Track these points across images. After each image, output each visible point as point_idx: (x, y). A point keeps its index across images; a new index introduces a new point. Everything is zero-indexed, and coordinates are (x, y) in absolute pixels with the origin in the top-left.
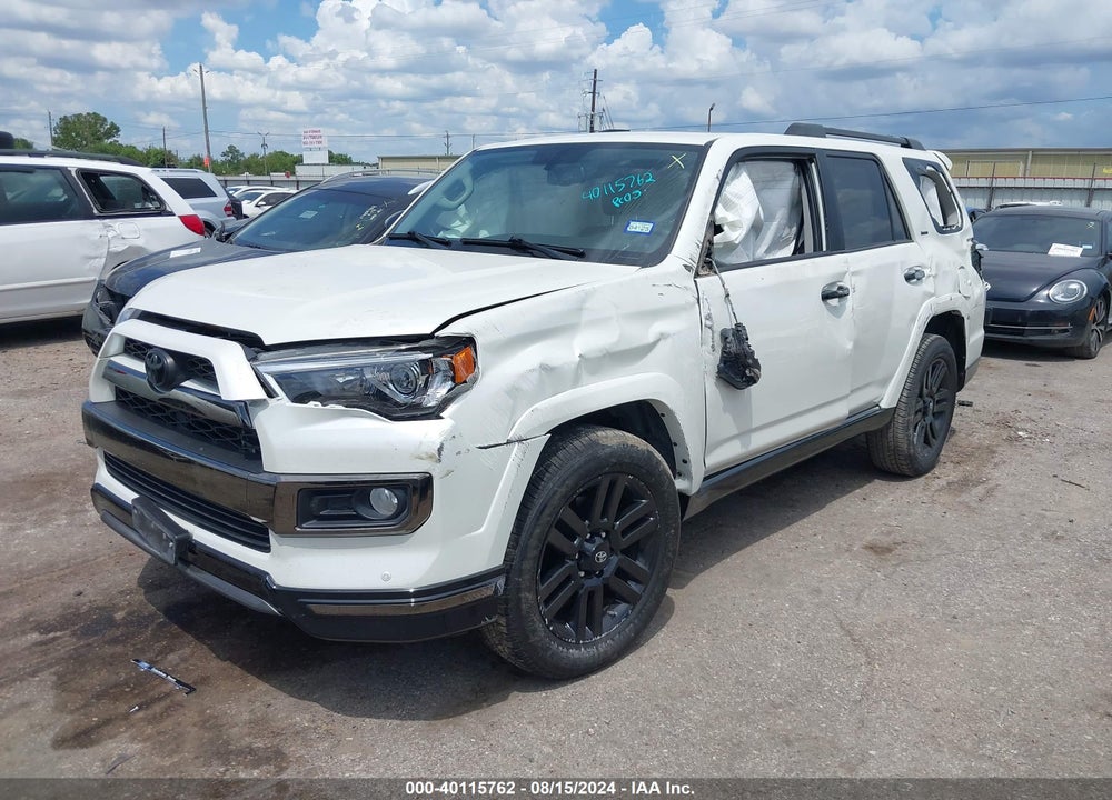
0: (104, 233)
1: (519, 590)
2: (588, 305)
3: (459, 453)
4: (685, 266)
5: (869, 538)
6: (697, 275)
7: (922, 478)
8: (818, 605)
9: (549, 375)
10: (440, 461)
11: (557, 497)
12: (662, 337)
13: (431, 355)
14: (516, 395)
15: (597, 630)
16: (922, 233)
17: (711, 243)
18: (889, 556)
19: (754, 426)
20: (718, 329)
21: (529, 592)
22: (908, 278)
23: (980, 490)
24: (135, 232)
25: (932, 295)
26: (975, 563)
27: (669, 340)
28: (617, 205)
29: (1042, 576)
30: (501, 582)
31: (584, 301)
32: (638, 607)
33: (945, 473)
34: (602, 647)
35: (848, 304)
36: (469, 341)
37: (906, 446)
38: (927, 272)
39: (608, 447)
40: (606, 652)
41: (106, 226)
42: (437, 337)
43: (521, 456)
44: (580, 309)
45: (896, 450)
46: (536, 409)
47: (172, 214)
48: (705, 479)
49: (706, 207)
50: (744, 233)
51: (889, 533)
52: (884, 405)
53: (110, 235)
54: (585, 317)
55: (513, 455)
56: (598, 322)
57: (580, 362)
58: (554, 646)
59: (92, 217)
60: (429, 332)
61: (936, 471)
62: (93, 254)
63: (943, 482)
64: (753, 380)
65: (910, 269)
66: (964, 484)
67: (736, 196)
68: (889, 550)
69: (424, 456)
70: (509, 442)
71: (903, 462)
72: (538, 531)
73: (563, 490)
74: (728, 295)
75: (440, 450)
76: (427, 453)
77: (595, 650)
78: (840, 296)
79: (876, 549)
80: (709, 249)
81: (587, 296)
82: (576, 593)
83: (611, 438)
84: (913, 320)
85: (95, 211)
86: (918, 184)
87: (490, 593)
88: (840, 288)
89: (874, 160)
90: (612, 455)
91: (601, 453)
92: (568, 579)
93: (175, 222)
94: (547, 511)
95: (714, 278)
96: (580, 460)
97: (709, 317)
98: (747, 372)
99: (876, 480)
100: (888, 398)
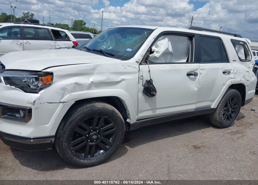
0: (55, 44)
1: (62, 142)
2: (97, 68)
3: (41, 103)
4: (136, 62)
5: (196, 143)
6: (140, 64)
7: (225, 129)
8: (166, 160)
9: (78, 86)
10: (34, 105)
11: (77, 119)
12: (123, 80)
13: (37, 76)
14: (64, 90)
15: (93, 156)
16: (234, 61)
17: (148, 56)
18: (198, 150)
19: (157, 108)
20: (145, 80)
21: (66, 143)
22: (224, 73)
23: (240, 135)
24: (62, 44)
25: (233, 78)
26: (222, 157)
27: (126, 81)
28: (127, 44)
29: (241, 164)
30: (53, 140)
31: (96, 67)
32: (107, 152)
33: (233, 129)
34: (93, 161)
35: (197, 78)
36: (52, 74)
37: (219, 119)
38: (232, 72)
39: (97, 107)
40: (93, 162)
41: (55, 42)
42: (42, 72)
43: (62, 107)
44: (95, 69)
45: (216, 120)
46: (72, 94)
47: (71, 41)
48: (137, 120)
49: (148, 46)
50: (160, 54)
51: (203, 143)
52: (212, 107)
53: (56, 44)
54: (96, 71)
55: (60, 106)
56: (100, 73)
57: (91, 84)
58: (75, 158)
59: (53, 40)
60: (40, 70)
61: (230, 128)
62: (52, 48)
63: (230, 131)
64: (153, 95)
65: (225, 70)
66: (237, 132)
67: (160, 44)
68: (199, 148)
69: (30, 103)
70: (60, 102)
71: (218, 124)
72: (69, 127)
73: (80, 117)
74: (149, 71)
75: (34, 102)
76: (31, 102)
77: (90, 161)
78: (195, 75)
79: (195, 147)
80: (147, 58)
81: (98, 66)
82: (86, 145)
83: (100, 105)
84: (224, 85)
85: (54, 39)
86: (235, 47)
87: (49, 142)
88: (195, 73)
89: (219, 39)
90: (99, 110)
91: (95, 109)
92: (83, 141)
93: (71, 43)
94: (73, 122)
95: (147, 66)
96: (87, 110)
97: (142, 76)
98: (151, 92)
99: (211, 127)
100: (214, 105)
